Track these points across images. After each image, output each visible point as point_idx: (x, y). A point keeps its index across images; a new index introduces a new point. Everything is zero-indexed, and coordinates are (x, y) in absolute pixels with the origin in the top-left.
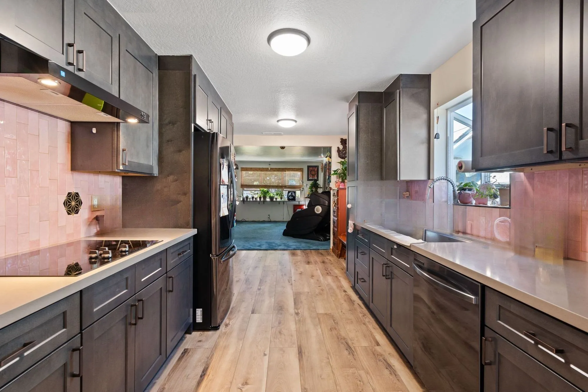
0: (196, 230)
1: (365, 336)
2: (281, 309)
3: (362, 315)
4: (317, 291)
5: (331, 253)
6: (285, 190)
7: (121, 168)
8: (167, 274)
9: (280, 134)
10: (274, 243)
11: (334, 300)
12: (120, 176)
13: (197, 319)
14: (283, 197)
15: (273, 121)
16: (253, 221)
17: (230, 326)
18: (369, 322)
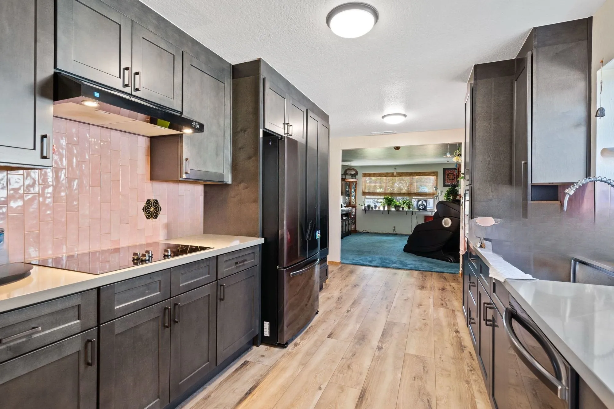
0: (264, 239)
1: (460, 399)
2: (364, 338)
3: (469, 369)
4: (418, 325)
5: (458, 278)
6: (414, 198)
7: (184, 176)
8: (217, 282)
9: (393, 133)
10: (389, 259)
11: (436, 339)
12: (201, 184)
13: (264, 332)
14: (411, 206)
15: (377, 118)
16: (375, 233)
17: (299, 346)
18: (475, 381)
